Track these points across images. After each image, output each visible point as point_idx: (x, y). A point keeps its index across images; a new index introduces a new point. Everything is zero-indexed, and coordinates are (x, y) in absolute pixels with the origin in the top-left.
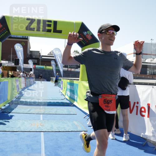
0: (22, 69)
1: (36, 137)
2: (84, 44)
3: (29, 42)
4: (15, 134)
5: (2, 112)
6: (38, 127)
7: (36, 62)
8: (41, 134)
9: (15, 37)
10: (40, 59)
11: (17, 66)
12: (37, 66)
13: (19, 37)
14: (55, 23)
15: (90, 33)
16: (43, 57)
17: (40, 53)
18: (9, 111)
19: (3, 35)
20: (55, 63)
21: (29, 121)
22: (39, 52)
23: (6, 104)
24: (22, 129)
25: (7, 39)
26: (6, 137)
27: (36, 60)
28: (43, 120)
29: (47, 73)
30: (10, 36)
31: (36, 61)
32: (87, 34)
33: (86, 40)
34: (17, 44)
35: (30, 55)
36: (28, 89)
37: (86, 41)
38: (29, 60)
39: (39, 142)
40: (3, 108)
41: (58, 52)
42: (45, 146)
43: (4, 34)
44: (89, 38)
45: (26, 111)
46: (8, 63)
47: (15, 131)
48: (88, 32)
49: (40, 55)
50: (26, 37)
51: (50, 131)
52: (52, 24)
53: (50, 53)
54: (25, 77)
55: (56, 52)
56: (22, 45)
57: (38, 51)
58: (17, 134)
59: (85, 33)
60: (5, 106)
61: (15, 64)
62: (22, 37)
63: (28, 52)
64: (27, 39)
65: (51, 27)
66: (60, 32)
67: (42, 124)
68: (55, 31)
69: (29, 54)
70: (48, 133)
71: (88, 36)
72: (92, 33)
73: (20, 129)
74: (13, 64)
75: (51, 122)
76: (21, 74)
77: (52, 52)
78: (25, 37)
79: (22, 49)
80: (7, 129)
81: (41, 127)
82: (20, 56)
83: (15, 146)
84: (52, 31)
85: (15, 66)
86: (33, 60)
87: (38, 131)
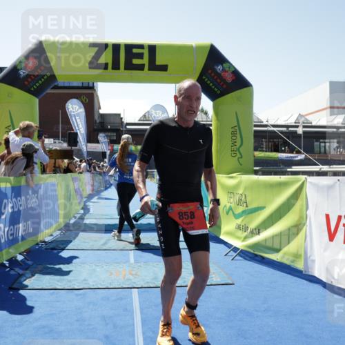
0: (85, 155)
1: (121, 299)
2: (219, 92)
3: (97, 96)
4: (77, 295)
5: (46, 249)
6: (126, 278)
7: (115, 138)
8: (131, 293)
9: (66, 85)
10: (122, 131)
11: (73, 148)
12: (116, 147)
13: (75, 84)
14: (152, 49)
15: (229, 68)
16: (128, 127)
17: (122, 118)
18: (62, 247)
19: (40, 82)
21: (105, 267)
22: (119, 115)
23: (55, 231)
24: (91, 283)
25: (49, 91)
26: (58, 301)
27: (115, 134)
28: (136, 261)
30: (56, 84)
31: (114, 136)
32: (224, 70)
33: (222, 83)
34: (71, 100)
35: (101, 123)
36: (99, 198)
37: (223, 85)
38: (98, 135)
39: (129, 311)
40: (48, 239)
41: (161, 113)
42: (142, 319)
43: (43, 80)
44: (229, 78)
45: (98, 245)
46: (55, 142)
47: (76, 287)
48: (224, 65)
49: (122, 122)
50: (91, 85)
51: (152, 286)
52: (146, 52)
53: (145, 116)
54: (90, 172)
55: (156, 113)
56: (82, 102)
57: (118, 113)
58: (80, 295)
59: (220, 67)
60: (52, 235)
61: (69, 145)
62: (80, 85)
63: (96, 117)
64: (92, 88)
65: (142, 59)
66: (164, 68)
67: (134, 273)
68: (154, 67)
69: (98, 121)
70: (148, 291)
71: (227, 74)
72: (235, 68)
73: (86, 284)
74: (65, 146)
75: (154, 266)
76: (84, 164)
77: (147, 115)
78: (87, 85)
79: (82, 110)
80: (60, 284)
81: (131, 277)
82: (80, 126)
83: (77, 321)
84: (146, 67)
85: (70, 148)
86: (107, 134)
87: (124, 286)
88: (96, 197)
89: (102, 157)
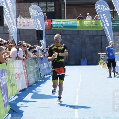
12: (56, 22)
20: (108, 8)
29: (87, 40)
31: (52, 7)
38: (30, 6)
88: (30, 94)
89: (37, 38)
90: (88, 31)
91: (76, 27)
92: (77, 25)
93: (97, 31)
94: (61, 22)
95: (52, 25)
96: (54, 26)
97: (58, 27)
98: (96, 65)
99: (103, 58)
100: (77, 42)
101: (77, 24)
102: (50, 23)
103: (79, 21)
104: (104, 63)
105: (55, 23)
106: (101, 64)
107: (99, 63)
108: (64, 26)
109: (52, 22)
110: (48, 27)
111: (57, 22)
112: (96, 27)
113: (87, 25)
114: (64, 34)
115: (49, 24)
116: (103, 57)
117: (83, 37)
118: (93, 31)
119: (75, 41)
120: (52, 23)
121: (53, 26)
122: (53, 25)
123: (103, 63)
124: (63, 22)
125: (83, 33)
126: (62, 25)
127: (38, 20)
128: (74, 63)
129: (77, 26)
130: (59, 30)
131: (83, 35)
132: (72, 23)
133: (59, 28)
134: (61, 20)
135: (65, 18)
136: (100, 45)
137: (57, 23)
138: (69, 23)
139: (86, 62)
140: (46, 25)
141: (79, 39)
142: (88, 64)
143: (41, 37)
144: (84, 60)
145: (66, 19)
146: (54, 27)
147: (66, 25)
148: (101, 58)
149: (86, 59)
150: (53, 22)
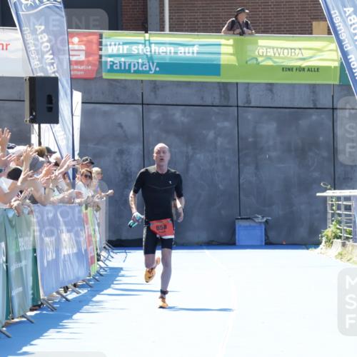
12: (120, 46)
89: (31, 114)
90: (270, 87)
91: (215, 68)
92: (219, 60)
93: (313, 88)
94: (145, 44)
95: (104, 59)
96: (114, 63)
97: (132, 69)
98: (308, 249)
99: (340, 215)
100: (220, 141)
101: (220, 54)
102: (95, 47)
103: (231, 42)
104: (347, 238)
105: (118, 50)
106: (330, 242)
107: (324, 239)
108: (159, 65)
109: (101, 43)
110: (82, 68)
111: (125, 44)
112: (309, 70)
113: (269, 58)
114: (156, 103)
115: (88, 55)
116: (339, 212)
117: (250, 115)
118: (293, 86)
119: (211, 135)
120: (104, 48)
121: (106, 62)
122: (109, 59)
123: (340, 237)
124: (155, 43)
125: (249, 95)
126: (150, 59)
127: (42, 33)
128: (204, 237)
129: (222, 63)
130: (136, 81)
131: (248, 106)
132: (196, 49)
133: (137, 72)
134: (147, 35)
135: (162, 29)
136: (325, 154)
137: (124, 49)
138: (181, 49)
139: (259, 233)
140: (73, 59)
141: (227, 124)
142: (269, 243)
143: (50, 109)
144: (252, 224)
145: (170, 31)
146: (111, 70)
147: (171, 58)
148: (329, 216)
149: (260, 219)
150: (106, 45)
